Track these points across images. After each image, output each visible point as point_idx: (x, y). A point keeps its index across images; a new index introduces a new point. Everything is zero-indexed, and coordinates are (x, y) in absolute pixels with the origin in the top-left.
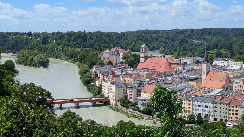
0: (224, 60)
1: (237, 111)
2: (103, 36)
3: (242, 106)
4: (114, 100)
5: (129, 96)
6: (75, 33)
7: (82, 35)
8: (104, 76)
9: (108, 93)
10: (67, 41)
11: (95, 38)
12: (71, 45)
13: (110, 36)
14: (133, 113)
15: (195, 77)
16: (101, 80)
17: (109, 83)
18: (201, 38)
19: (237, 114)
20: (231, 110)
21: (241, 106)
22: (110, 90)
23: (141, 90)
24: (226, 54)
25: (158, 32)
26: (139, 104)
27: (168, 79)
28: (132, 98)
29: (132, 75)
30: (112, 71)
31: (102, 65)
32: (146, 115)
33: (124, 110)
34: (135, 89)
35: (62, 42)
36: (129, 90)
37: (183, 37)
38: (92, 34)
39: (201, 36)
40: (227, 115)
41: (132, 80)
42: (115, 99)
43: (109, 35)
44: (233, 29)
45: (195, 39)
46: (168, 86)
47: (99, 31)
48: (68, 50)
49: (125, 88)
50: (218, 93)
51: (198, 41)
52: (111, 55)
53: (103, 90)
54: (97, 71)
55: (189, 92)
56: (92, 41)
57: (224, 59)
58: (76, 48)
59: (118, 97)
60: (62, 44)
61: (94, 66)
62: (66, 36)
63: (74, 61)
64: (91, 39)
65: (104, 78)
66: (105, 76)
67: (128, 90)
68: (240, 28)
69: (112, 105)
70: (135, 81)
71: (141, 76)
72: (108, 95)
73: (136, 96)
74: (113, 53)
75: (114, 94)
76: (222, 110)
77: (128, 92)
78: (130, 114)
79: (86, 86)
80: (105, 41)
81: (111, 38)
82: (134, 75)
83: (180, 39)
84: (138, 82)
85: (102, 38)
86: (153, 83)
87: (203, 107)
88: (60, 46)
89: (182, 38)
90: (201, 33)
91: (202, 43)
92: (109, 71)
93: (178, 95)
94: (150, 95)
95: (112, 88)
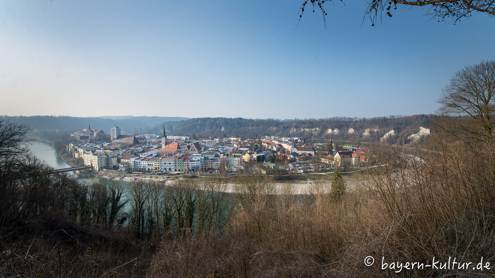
0: (170, 136)
1: (188, 164)
4: (98, 167)
5: (110, 163)
9: (91, 162)
15: (157, 146)
16: (80, 153)
17: (91, 155)
19: (188, 166)
20: (185, 164)
21: (190, 161)
22: (92, 160)
23: (120, 158)
26: (120, 167)
29: (109, 148)
31: (79, 142)
34: (115, 157)
36: (110, 159)
40: (183, 167)
41: (111, 151)
49: (107, 157)
52: (86, 134)
53: (84, 160)
54: (75, 146)
59: (101, 164)
61: (71, 143)
66: (85, 150)
69: (96, 170)
70: (113, 152)
71: (118, 148)
72: (90, 164)
73: (116, 162)
74: (87, 132)
75: (97, 163)
76: (179, 165)
87: (167, 164)
92: (88, 146)
93: (150, 158)
94: (129, 160)
95: (95, 158)
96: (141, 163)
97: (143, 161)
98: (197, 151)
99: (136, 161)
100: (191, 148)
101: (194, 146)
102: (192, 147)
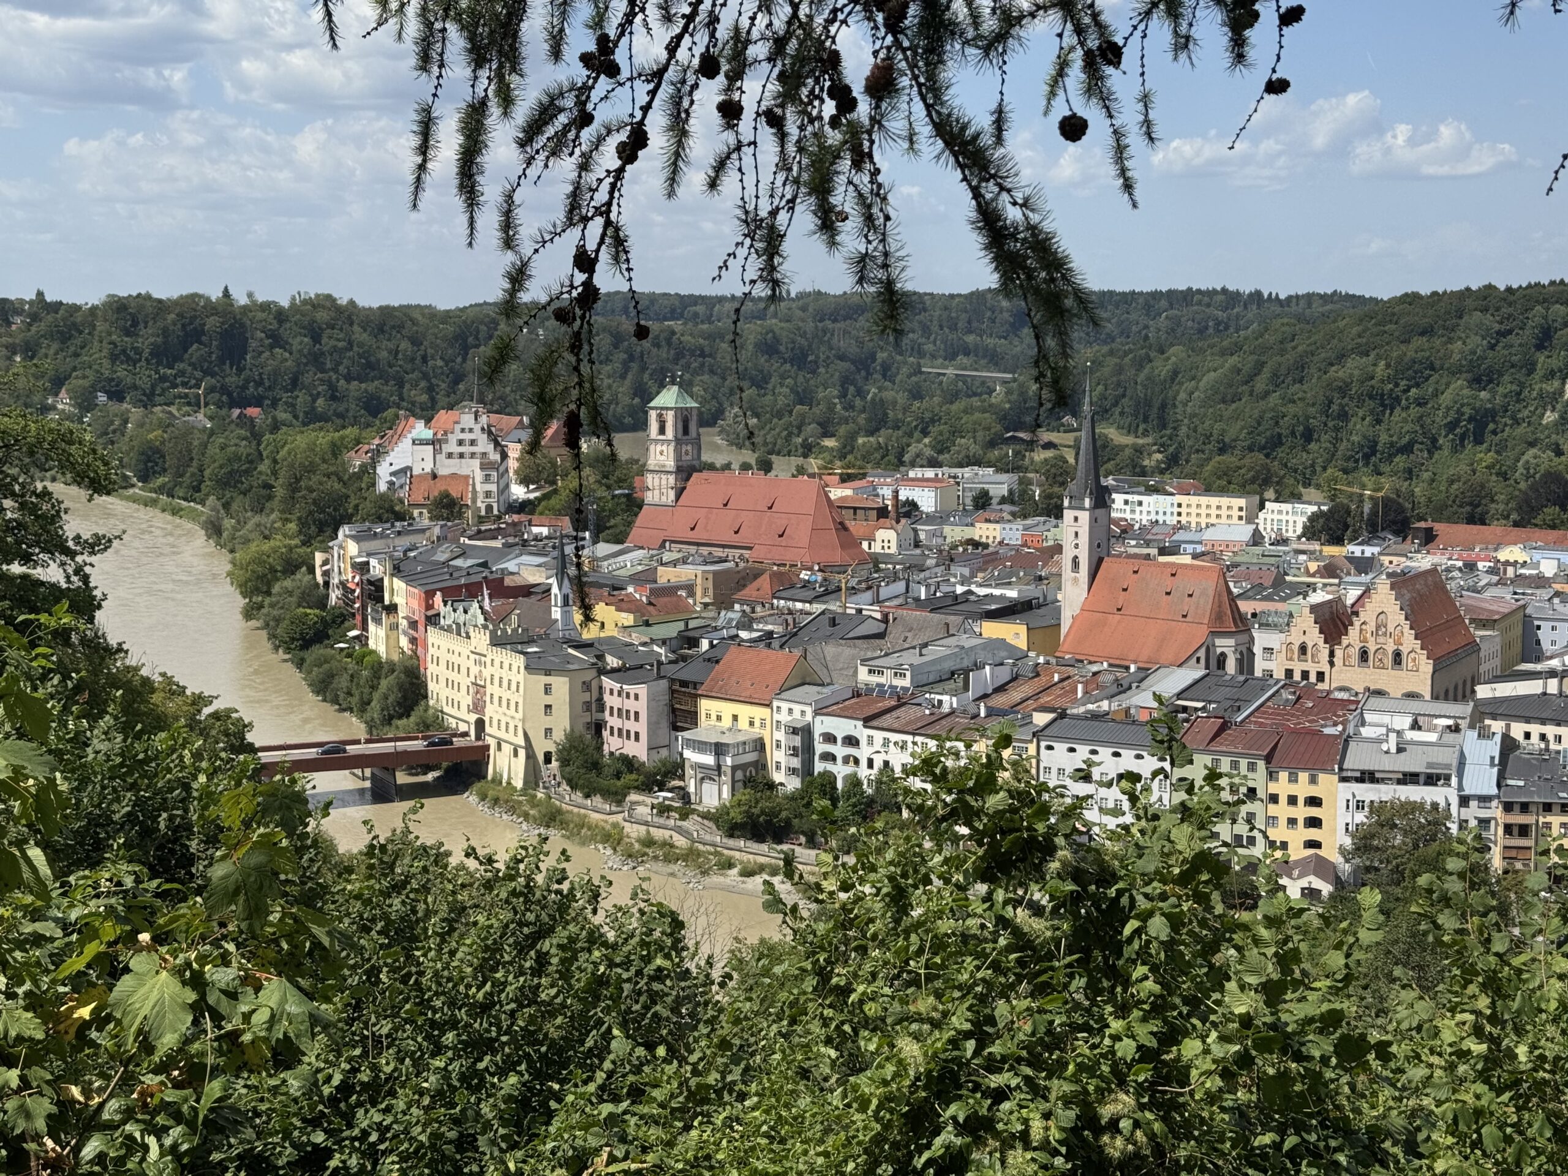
0: (1142, 489)
1: (1314, 801)
2: (356, 328)
3: (1345, 774)
4: (522, 753)
5: (613, 721)
6: (161, 306)
7: (212, 323)
8: (430, 595)
9: (478, 706)
10: (106, 363)
11: (300, 342)
12: (135, 387)
13: (399, 328)
14: (658, 834)
15: (1012, 594)
16: (404, 623)
17: (481, 640)
18: (967, 353)
19: (1314, 822)
20: (1283, 800)
21: (1341, 769)
22: (489, 689)
23: (695, 685)
24: (1139, 450)
25: (700, 309)
26: (689, 772)
27: (860, 611)
28: (644, 737)
29: (615, 589)
30: (479, 565)
31: (398, 524)
32: (749, 843)
33: (595, 816)
34: (660, 677)
35: (75, 369)
36: (617, 686)
37: (861, 343)
38: (281, 315)
39: (970, 339)
40: (1256, 830)
41: (628, 619)
42: (529, 746)
43: (393, 327)
44: (1156, 295)
45: (934, 357)
46: (869, 655)
47: (329, 297)
48: (126, 422)
49: (593, 673)
50: (1179, 695)
51: (950, 371)
52: (450, 455)
53: (431, 686)
54: (373, 562)
55: (1000, 689)
56: (282, 360)
57: (1138, 484)
58: (173, 409)
59: (548, 732)
60: (75, 382)
61: (344, 531)
62: (101, 326)
63: (171, 495)
64: (272, 347)
65: (429, 607)
66: (438, 598)
67: (607, 682)
68: (1199, 291)
69: (509, 783)
70: (647, 624)
71: (683, 593)
72: (473, 718)
73: (665, 725)
74: (461, 443)
75: (520, 715)
77: (611, 701)
78: (639, 841)
79: (300, 664)
80: (369, 366)
81: (405, 345)
82: (630, 589)
83: (842, 358)
84: (672, 630)
85: (350, 344)
86: (769, 635)
88: (63, 393)
89: (853, 350)
90: (969, 322)
91: (977, 383)
92: (458, 562)
93: (946, 709)
94: (764, 712)
95: (505, 674)
96: (863, 753)
97: (879, 736)
98: (1427, 667)
99: (823, 725)
100: (1353, 633)
101: (1396, 617)
102: (1368, 614)
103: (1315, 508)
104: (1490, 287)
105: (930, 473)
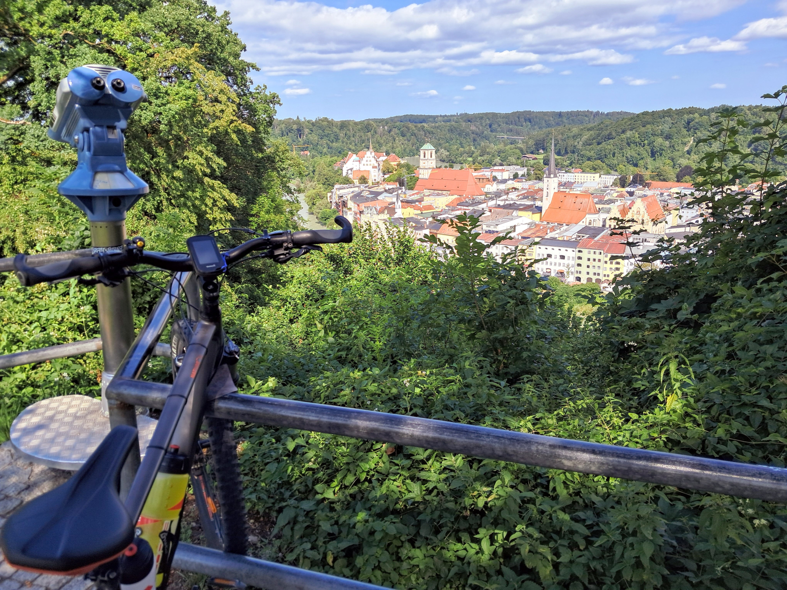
0: (564, 171)
1: (618, 263)
2: (334, 127)
7: (295, 126)
8: (360, 205)
15: (527, 203)
18: (511, 131)
19: (617, 269)
20: (609, 262)
24: (562, 160)
27: (483, 209)
30: (374, 197)
31: (350, 185)
34: (427, 228)
37: (479, 129)
38: (313, 124)
39: (511, 127)
40: (600, 271)
41: (417, 212)
43: (345, 127)
45: (500, 132)
50: (578, 233)
51: (505, 137)
52: (364, 165)
54: (344, 196)
55: (525, 232)
56: (315, 137)
61: (335, 187)
64: (312, 134)
65: (361, 209)
66: (363, 206)
70: (422, 213)
76: (591, 263)
82: (416, 203)
83: (473, 133)
84: (429, 215)
85: (333, 132)
87: (555, 258)
89: (477, 131)
91: (513, 140)
92: (368, 196)
100: (630, 214)
101: (642, 209)
102: (634, 208)
103: (616, 177)
104: (671, 109)
105: (500, 168)
